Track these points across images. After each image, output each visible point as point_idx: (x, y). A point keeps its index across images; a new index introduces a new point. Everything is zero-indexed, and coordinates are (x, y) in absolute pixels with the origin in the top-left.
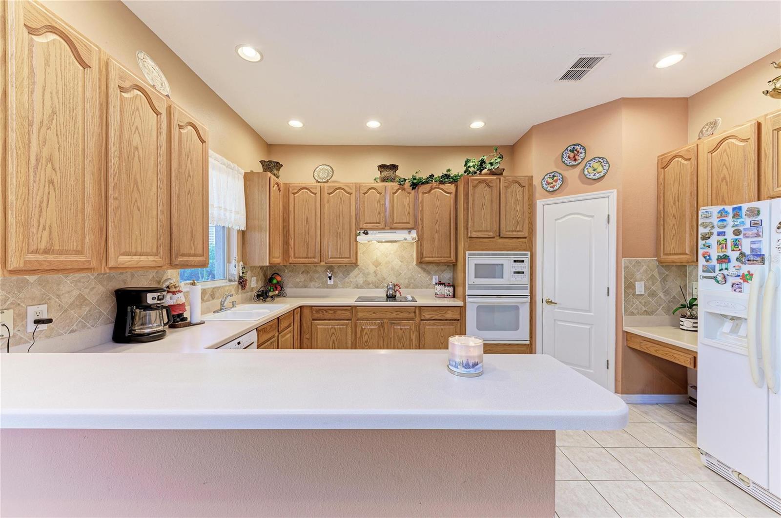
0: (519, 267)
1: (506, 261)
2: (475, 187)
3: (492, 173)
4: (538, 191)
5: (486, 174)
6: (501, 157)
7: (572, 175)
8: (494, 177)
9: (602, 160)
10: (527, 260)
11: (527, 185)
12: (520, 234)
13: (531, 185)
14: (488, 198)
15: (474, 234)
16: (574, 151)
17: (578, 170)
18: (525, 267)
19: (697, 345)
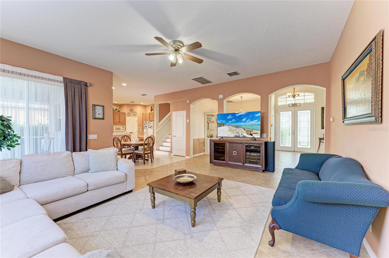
0: (123, 128)
1: (121, 127)
2: (115, 113)
3: (118, 111)
4: (126, 115)
5: (117, 111)
6: (120, 108)
7: (132, 114)
8: (119, 112)
9: (136, 112)
10: (125, 127)
11: (124, 114)
12: (123, 122)
13: (125, 114)
14: (118, 116)
15: (115, 122)
16: (132, 110)
17: (132, 113)
18: (124, 128)
19: (143, 136)
